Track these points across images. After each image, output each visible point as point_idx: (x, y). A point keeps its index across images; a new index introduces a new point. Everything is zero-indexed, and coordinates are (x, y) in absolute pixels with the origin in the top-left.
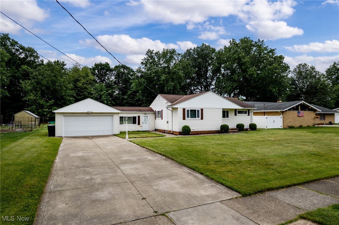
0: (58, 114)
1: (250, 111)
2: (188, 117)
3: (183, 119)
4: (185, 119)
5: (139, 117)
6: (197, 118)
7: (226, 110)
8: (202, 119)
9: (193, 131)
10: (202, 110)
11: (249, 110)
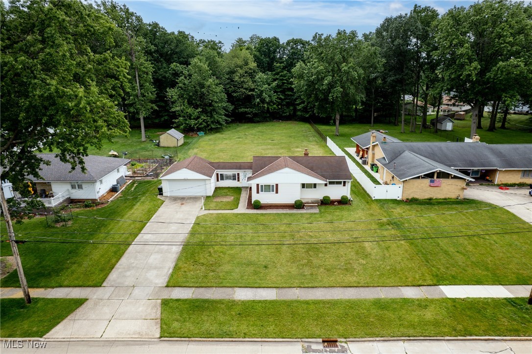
1: (347, 182)
2: (262, 191)
3: (257, 193)
5: (238, 174)
6: (271, 192)
9: (267, 204)
10: (277, 185)
11: (345, 182)
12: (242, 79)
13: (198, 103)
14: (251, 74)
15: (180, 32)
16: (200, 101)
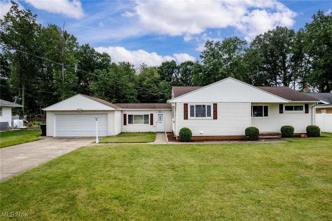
0: (49, 112)
1: (310, 107)
2: (192, 115)
3: (185, 119)
4: (187, 119)
5: (152, 115)
6: (207, 117)
7: (263, 105)
8: (215, 117)
9: (200, 136)
10: (215, 105)
12: (149, 84)
13: (114, 96)
14: (156, 82)
15: (104, 53)
16: (116, 95)
